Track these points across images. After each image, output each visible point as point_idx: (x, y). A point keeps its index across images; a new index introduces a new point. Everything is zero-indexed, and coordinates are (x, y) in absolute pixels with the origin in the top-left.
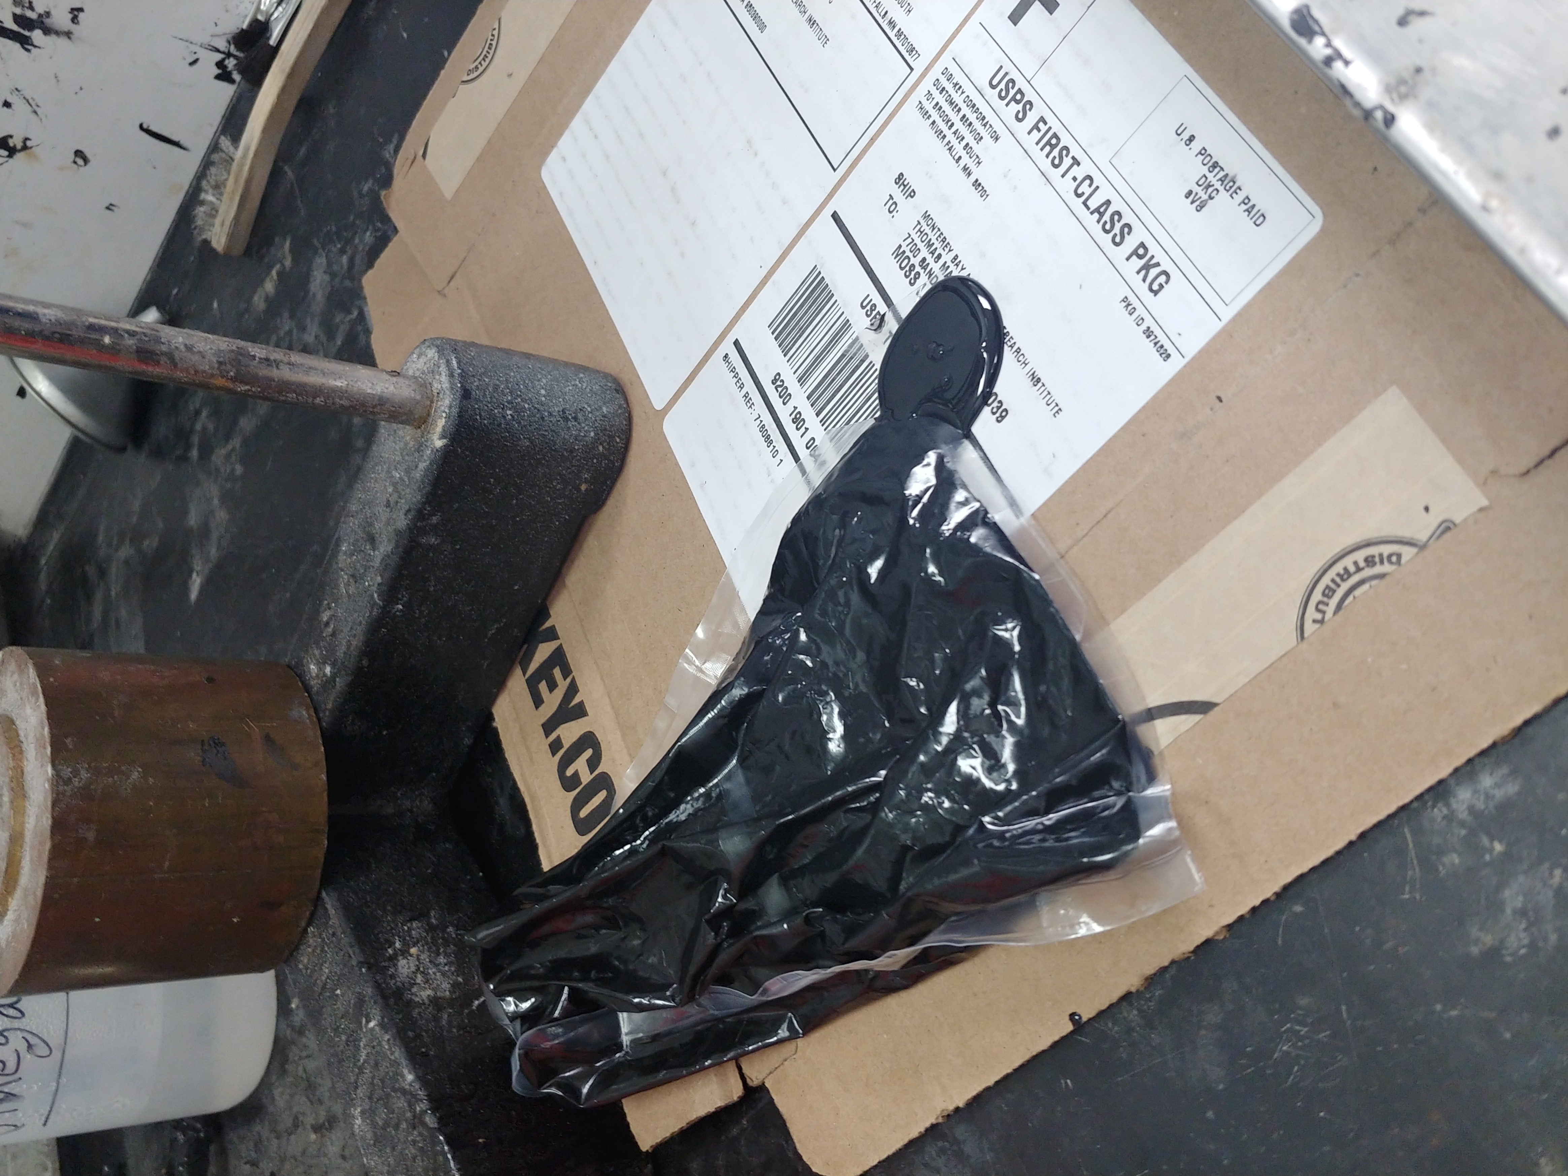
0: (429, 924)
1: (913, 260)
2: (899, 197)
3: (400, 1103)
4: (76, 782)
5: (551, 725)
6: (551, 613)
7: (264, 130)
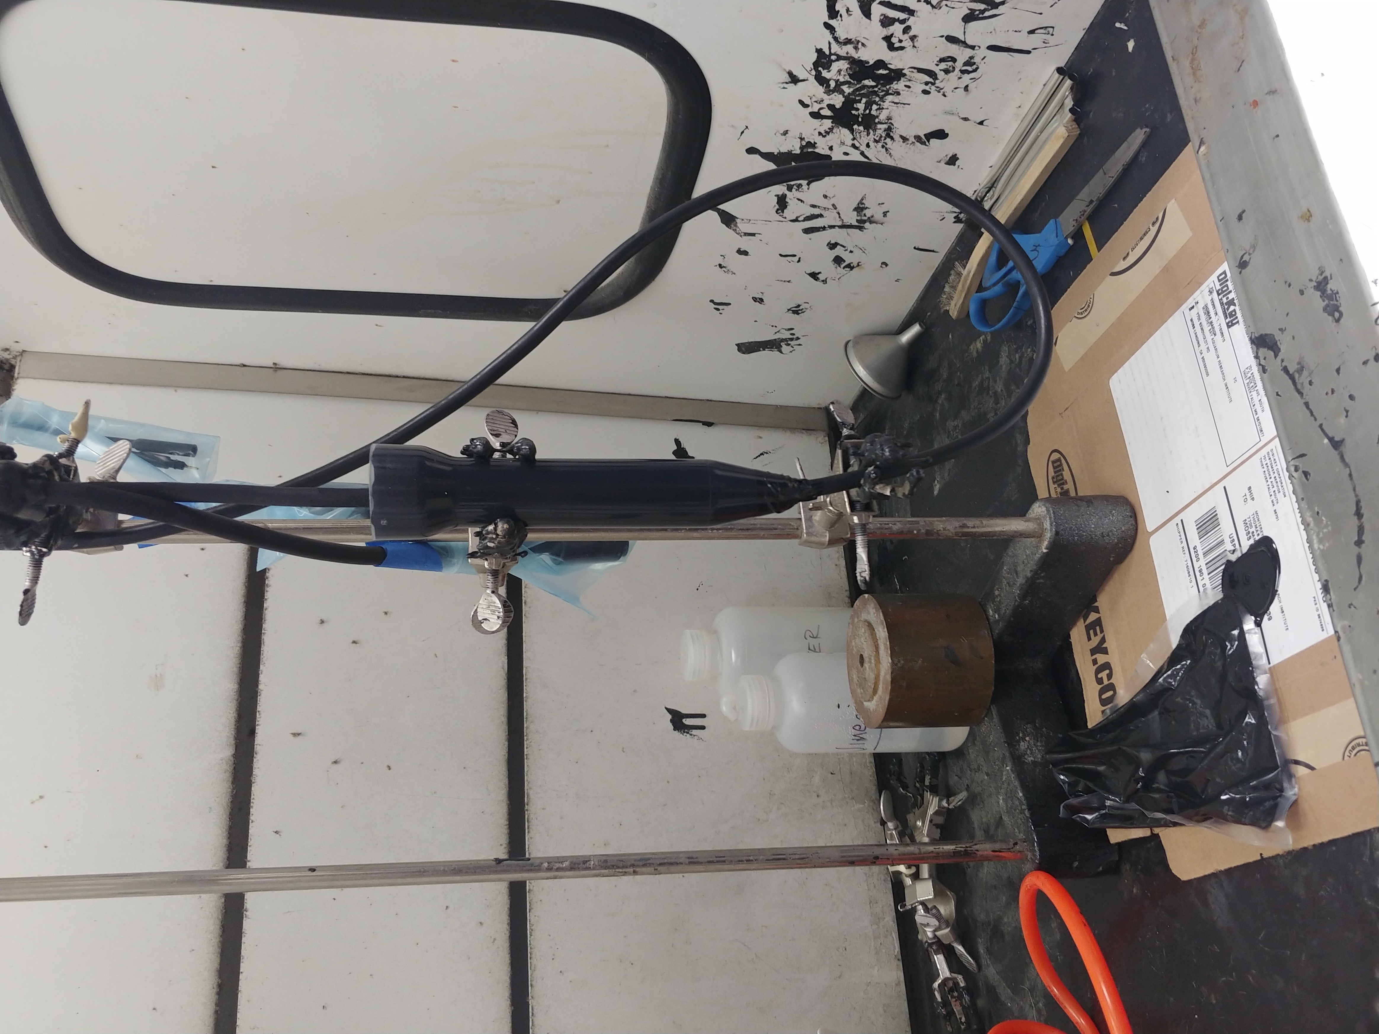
0: (1035, 726)
1: (1249, 530)
2: (1248, 497)
3: (1017, 803)
4: (899, 665)
5: (1093, 651)
6: (1098, 600)
7: (978, 264)
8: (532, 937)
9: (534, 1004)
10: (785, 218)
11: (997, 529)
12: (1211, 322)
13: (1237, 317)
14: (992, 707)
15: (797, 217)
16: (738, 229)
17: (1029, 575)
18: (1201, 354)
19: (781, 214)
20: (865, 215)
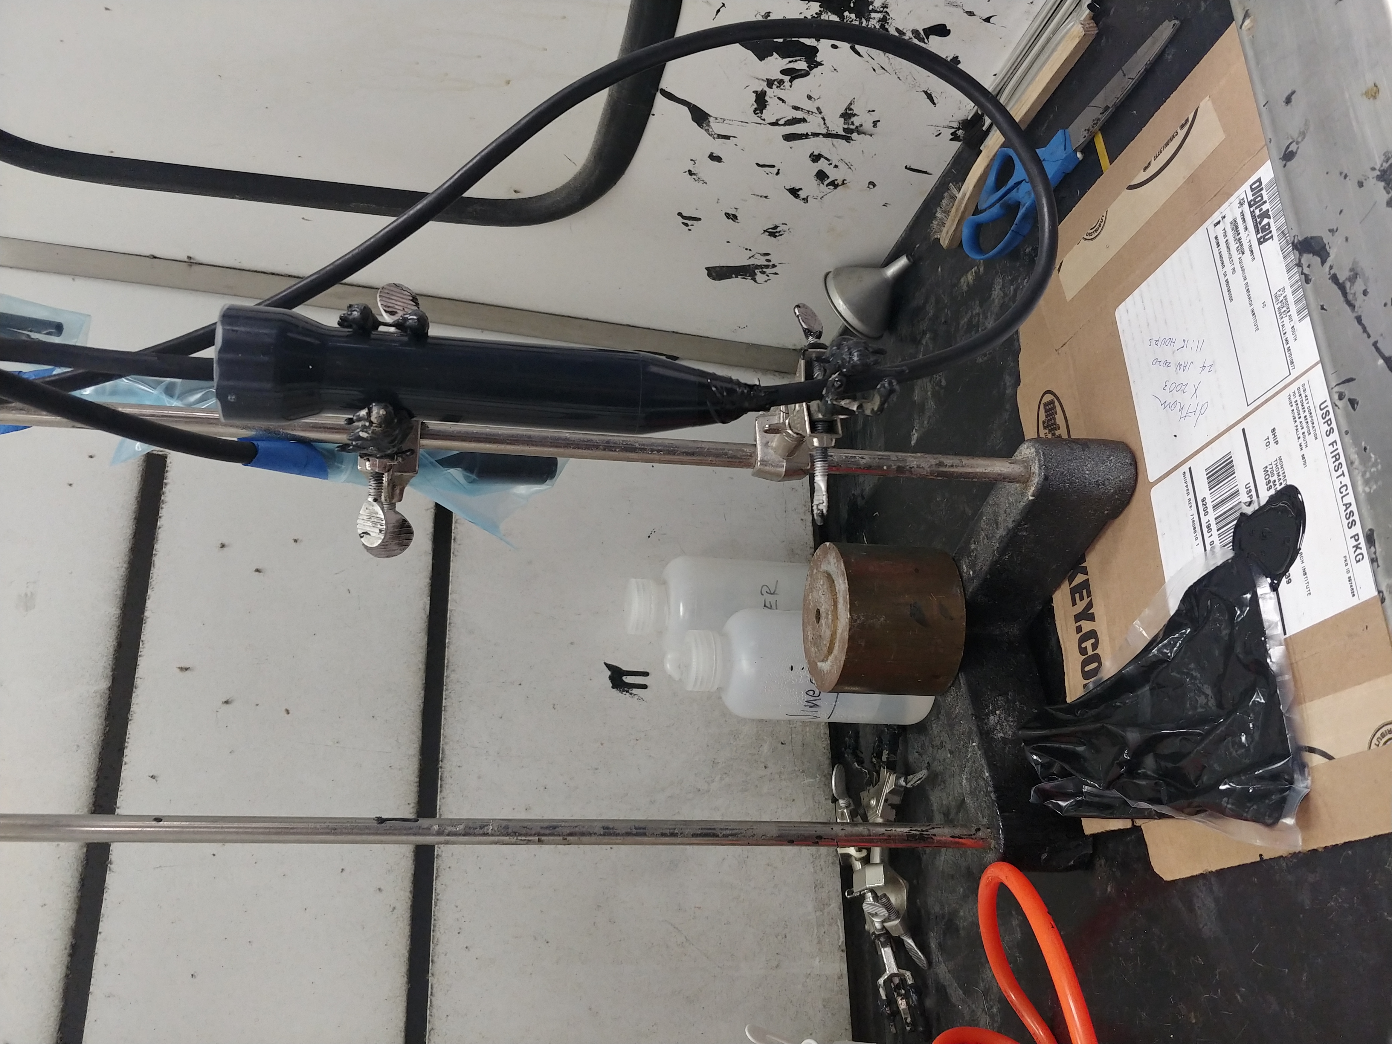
0: (1008, 699)
1: (1270, 478)
2: (1271, 440)
3: (982, 783)
4: (859, 621)
5: (1078, 618)
6: (1087, 559)
7: (974, 186)
8: (437, 907)
9: (434, 982)
10: (764, 120)
11: (979, 470)
12: (1240, 239)
13: (1271, 232)
14: (960, 676)
15: (778, 120)
16: (710, 130)
17: (1011, 525)
18: (1225, 276)
19: (760, 115)
20: (853, 125)
